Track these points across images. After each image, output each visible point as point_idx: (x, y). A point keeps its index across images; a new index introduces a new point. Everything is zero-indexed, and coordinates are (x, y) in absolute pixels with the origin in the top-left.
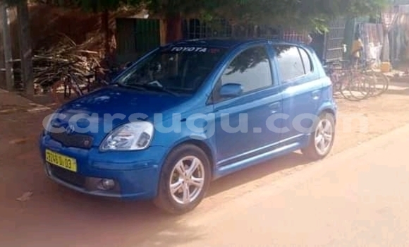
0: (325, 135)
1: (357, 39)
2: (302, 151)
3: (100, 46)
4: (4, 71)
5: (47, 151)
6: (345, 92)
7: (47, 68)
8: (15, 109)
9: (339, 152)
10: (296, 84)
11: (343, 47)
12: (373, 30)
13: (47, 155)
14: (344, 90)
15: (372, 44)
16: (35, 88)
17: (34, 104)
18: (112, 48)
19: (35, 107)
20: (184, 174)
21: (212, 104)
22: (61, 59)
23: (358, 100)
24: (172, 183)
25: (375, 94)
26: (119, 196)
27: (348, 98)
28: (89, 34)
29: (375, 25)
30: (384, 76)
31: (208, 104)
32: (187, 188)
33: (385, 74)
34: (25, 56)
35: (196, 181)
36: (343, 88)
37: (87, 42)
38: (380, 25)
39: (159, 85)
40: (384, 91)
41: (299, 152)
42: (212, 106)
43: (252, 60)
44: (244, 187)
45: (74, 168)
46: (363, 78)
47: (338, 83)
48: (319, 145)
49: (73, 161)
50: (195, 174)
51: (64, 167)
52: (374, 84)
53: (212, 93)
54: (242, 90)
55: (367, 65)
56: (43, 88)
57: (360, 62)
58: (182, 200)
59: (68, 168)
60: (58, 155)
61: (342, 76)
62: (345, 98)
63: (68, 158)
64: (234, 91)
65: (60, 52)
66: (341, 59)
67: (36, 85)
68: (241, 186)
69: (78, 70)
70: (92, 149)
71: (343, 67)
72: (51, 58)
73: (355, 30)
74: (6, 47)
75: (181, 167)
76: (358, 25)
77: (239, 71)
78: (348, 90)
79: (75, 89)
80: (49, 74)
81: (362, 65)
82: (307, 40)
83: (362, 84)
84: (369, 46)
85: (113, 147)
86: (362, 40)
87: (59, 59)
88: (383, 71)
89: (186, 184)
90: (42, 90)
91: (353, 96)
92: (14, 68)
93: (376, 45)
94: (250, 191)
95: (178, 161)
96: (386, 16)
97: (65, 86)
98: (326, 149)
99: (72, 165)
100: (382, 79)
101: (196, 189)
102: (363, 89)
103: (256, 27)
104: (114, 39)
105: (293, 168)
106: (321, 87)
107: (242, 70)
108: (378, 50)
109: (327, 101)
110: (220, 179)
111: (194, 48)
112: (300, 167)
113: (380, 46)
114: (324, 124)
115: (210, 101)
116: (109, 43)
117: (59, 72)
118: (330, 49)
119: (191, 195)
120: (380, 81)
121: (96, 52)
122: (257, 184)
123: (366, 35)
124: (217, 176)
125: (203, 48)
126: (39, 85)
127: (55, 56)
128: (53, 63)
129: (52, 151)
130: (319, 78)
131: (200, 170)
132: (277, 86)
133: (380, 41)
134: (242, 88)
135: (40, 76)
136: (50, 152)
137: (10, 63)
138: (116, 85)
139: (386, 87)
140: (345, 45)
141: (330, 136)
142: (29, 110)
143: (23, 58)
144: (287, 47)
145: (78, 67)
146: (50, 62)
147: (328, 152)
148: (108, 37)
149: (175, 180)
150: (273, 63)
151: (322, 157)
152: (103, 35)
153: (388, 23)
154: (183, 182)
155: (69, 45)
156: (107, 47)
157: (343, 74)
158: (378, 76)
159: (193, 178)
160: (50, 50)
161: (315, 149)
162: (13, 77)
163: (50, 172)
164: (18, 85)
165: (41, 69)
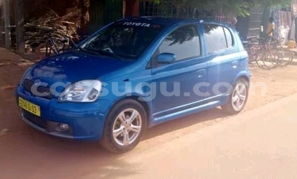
0: (241, 96)
1: (271, 22)
2: (222, 107)
3: (77, 19)
4: (4, 34)
5: (20, 98)
6: (259, 62)
7: (36, 33)
8: (9, 63)
9: (250, 109)
10: (222, 55)
11: (261, 27)
12: (284, 16)
13: (20, 102)
14: (259, 60)
15: (283, 27)
16: (26, 47)
17: (24, 60)
18: (86, 20)
19: (23, 62)
20: (125, 122)
21: (151, 68)
22: (47, 27)
23: (269, 68)
24: (115, 129)
25: (282, 64)
26: (72, 137)
27: (262, 67)
28: (69, 10)
29: (286, 12)
30: (290, 51)
31: (147, 68)
32: (127, 133)
33: (291, 50)
34: (19, 23)
35: (134, 128)
36: (259, 58)
37: (67, 15)
38: (289, 13)
39: (111, 51)
40: (289, 63)
41: (219, 107)
42: (150, 70)
43: (188, 34)
44: (173, 134)
45: (38, 113)
46: (274, 52)
47: (255, 55)
48: (235, 103)
49: (38, 108)
50: (134, 123)
51: (31, 112)
52: (282, 57)
53: (151, 59)
54: (175, 59)
55: (278, 42)
56: (32, 48)
57: (273, 40)
58: (122, 143)
59: (34, 113)
60: (27, 102)
61: (258, 50)
62: (259, 67)
63: (34, 105)
64: (169, 59)
65: (47, 21)
66: (258, 37)
67: (26, 45)
68: (171, 133)
69: (59, 35)
70: (53, 99)
71: (259, 43)
72: (39, 26)
73: (270, 15)
74: (5, 16)
75: (122, 117)
76: (273, 12)
77: (178, 42)
78: (262, 60)
79: (54, 50)
80: (37, 38)
81: (274, 42)
82: (233, 22)
83: (273, 57)
84: (280, 28)
85: (69, 99)
86: (275, 23)
87: (45, 27)
88: (289, 48)
89: (126, 131)
90: (31, 50)
91: (265, 66)
92: (11, 32)
93: (285, 28)
94: (178, 137)
95: (120, 112)
96: (294, 6)
97: (47, 48)
98: (240, 107)
99: (37, 110)
100: (289, 53)
101: (134, 134)
102: (273, 60)
103: (195, 9)
104: (87, 14)
105: (213, 120)
106: (239, 58)
107: (181, 42)
108: (287, 32)
109: (244, 70)
110: (154, 127)
111: (140, 24)
112: (218, 119)
113: (288, 28)
114: (240, 87)
115: (149, 66)
116: (84, 17)
117: (45, 36)
118: (250, 29)
119: (130, 139)
120: (287, 55)
121: (73, 23)
122: (184, 132)
123: (278, 19)
124: (152, 125)
125: (148, 24)
126: (29, 45)
127: (43, 25)
128: (40, 29)
129: (24, 98)
130: (239, 51)
131: (139, 120)
132: (204, 57)
133: (289, 25)
134: (175, 56)
135: (30, 39)
136: (22, 99)
137: (8, 28)
138: (79, 49)
139: (291, 59)
140: (262, 27)
141: (245, 97)
142: (19, 64)
143: (17, 25)
144: (215, 26)
145: (59, 34)
146: (39, 29)
147: (242, 109)
148: (84, 13)
149: (118, 126)
150: (202, 38)
151: (237, 112)
152: (80, 11)
153: (295, 11)
154: (124, 129)
155: (53, 17)
156: (83, 20)
157: (259, 48)
158: (285, 51)
159: (132, 126)
160: (39, 20)
161: (231, 106)
162: (10, 39)
163: (22, 115)
164: (14, 45)
165: (32, 34)
